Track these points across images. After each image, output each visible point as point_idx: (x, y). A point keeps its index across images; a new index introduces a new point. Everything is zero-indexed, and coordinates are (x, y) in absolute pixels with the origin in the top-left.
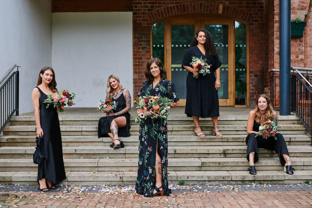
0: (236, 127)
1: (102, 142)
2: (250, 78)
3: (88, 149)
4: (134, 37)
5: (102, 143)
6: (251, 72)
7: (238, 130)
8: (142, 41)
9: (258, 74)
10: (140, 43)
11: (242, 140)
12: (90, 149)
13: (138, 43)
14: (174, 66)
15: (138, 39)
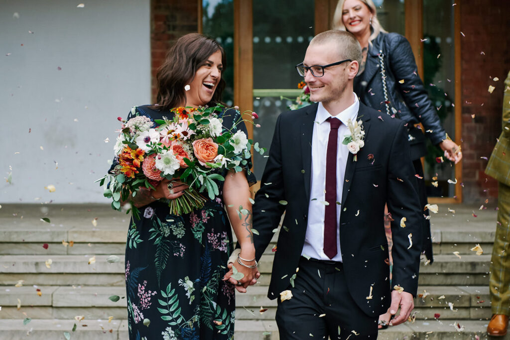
0: (444, 265)
1: (51, 306)
2: (463, 126)
3: (7, 331)
4: (155, 18)
5: (50, 310)
6: (466, 110)
7: (451, 271)
8: (174, 28)
9: (484, 114)
10: (171, 32)
11: (466, 304)
12: (12, 331)
13: (164, 33)
14: (259, 92)
15: (165, 23)
